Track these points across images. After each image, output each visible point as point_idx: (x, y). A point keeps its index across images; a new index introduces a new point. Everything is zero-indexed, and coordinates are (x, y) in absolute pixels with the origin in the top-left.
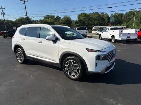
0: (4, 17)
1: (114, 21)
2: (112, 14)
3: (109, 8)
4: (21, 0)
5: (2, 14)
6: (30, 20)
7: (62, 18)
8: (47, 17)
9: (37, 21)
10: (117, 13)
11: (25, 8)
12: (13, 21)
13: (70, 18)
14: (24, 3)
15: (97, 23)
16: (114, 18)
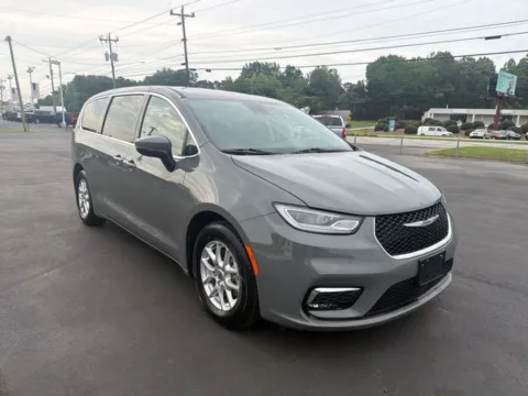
0: (113, 68)
1: (513, 90)
4: (171, 14)
5: (107, 59)
7: (305, 76)
8: (253, 70)
9: (216, 83)
11: (184, 40)
12: (137, 81)
13: (337, 76)
14: (179, 24)
15: (441, 95)
16: (515, 77)
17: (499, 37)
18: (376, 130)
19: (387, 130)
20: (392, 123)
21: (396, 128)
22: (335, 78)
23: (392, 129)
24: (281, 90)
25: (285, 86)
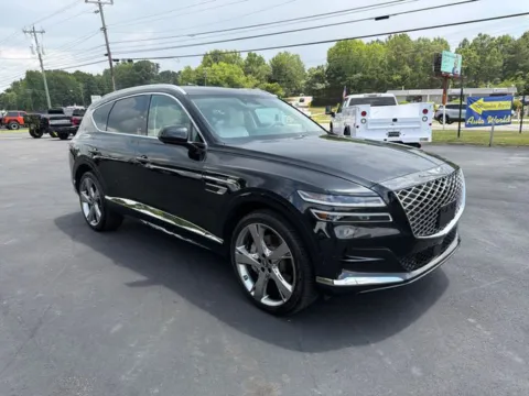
0: (41, 60)
3: (377, 19)
4: (86, 1)
6: (154, 70)
8: (213, 58)
10: (486, 36)
11: (104, 29)
13: (299, 62)
14: (96, 12)
15: (399, 77)
17: (387, 17)
24: (243, 78)
25: (246, 74)
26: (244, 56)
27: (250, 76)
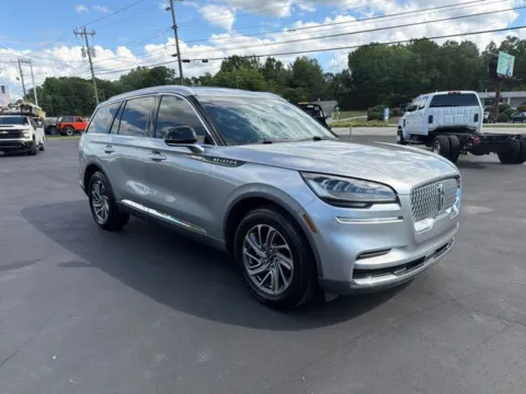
2: (492, 43)
6: (169, 76)
7: (286, 67)
8: (232, 63)
9: (193, 78)
10: (514, 39)
11: (175, 27)
12: (112, 81)
14: (168, 9)
16: (513, 58)
18: (369, 119)
19: (381, 118)
20: (387, 111)
21: (391, 116)
22: (317, 69)
23: (387, 118)
24: (263, 83)
25: (267, 79)
26: (263, 61)
27: (271, 81)
